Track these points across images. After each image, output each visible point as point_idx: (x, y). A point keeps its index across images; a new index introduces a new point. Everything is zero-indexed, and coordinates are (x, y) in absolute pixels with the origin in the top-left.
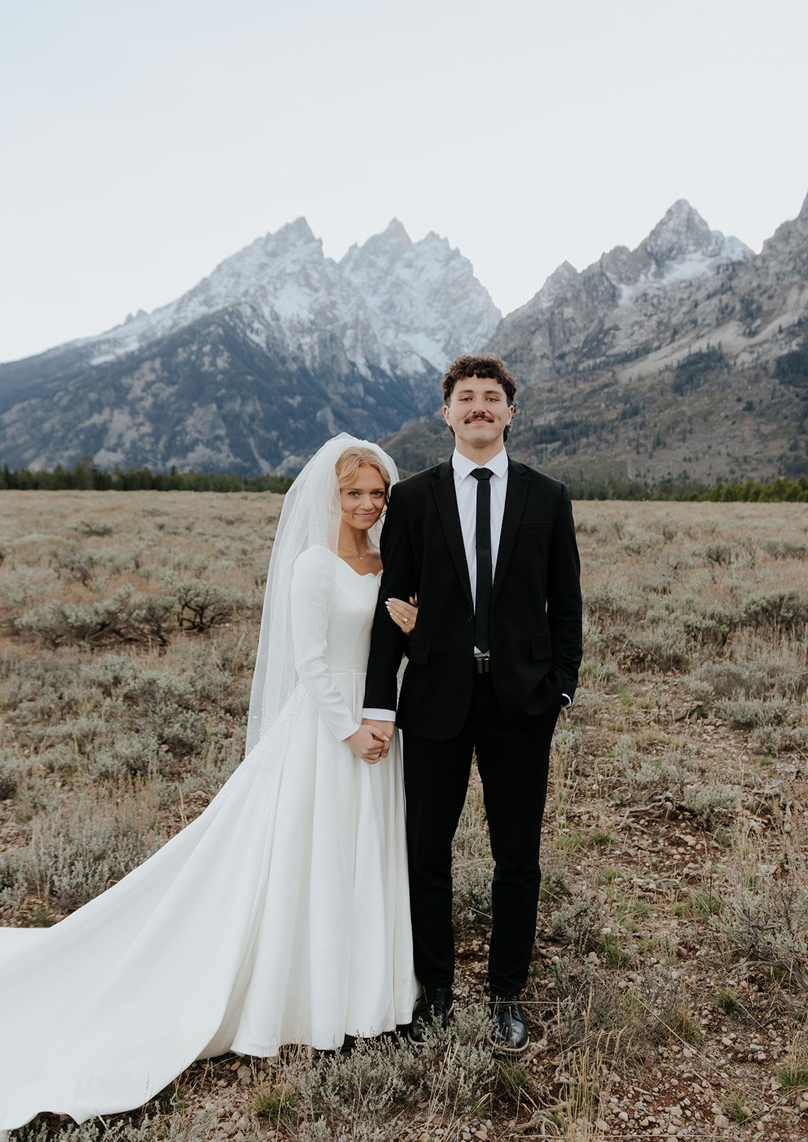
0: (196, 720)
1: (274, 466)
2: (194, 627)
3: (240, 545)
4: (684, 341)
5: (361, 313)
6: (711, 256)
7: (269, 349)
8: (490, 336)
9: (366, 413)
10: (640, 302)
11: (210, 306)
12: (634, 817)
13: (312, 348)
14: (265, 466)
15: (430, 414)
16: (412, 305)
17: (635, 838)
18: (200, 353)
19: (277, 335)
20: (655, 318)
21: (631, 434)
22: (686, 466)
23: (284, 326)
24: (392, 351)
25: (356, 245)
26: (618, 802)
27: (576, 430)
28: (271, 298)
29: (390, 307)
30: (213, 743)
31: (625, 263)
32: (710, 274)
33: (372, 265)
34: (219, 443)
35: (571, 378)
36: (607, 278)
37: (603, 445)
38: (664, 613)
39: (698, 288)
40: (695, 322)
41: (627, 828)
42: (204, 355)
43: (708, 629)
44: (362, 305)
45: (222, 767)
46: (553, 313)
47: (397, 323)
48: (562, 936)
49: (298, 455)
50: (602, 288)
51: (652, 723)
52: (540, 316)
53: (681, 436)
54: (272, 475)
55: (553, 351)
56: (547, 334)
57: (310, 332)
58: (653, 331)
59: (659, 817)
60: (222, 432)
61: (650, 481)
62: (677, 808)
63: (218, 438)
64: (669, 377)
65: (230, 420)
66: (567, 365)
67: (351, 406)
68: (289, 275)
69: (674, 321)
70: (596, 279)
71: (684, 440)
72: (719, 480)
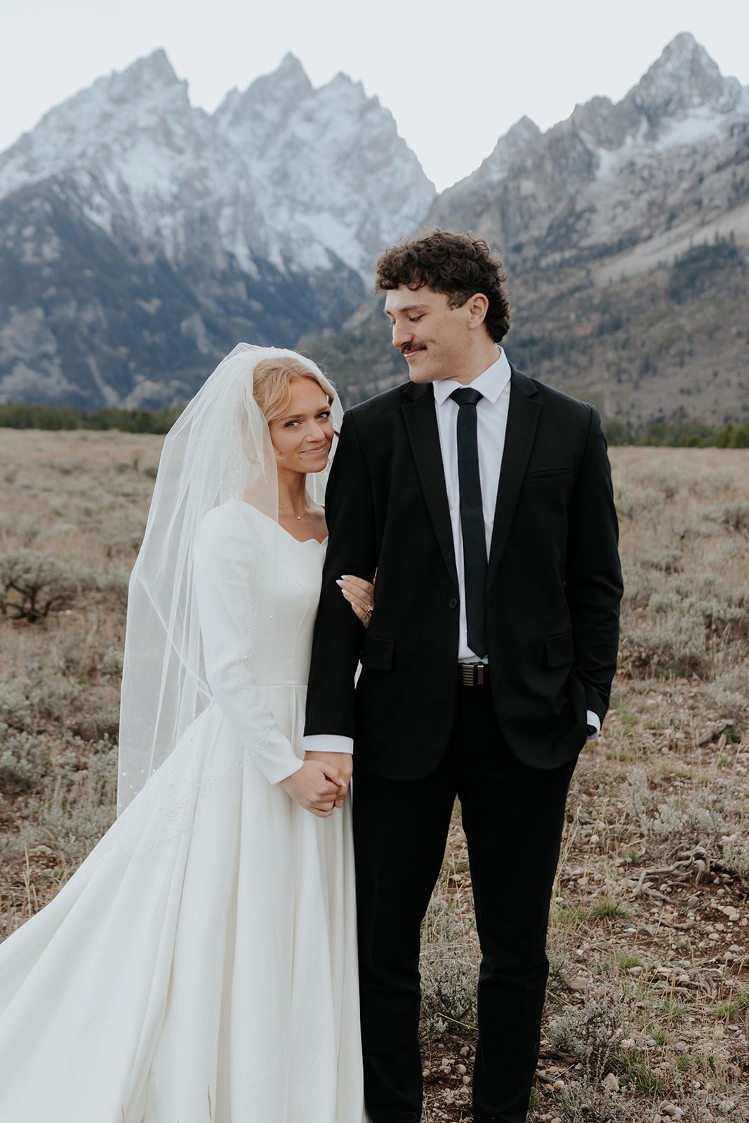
0: (34, 746)
1: (123, 395)
2: (23, 615)
3: (83, 503)
4: (684, 228)
5: (243, 186)
6: (722, 112)
7: (115, 233)
8: (420, 218)
9: (249, 323)
10: (626, 173)
11: (32, 172)
12: (652, 880)
13: (174, 232)
14: (110, 396)
15: (336, 326)
16: (312, 174)
17: (654, 910)
18: (19, 239)
19: (126, 214)
20: (645, 197)
21: (611, 355)
22: (683, 400)
23: (136, 201)
24: (285, 239)
25: (235, 91)
26: (629, 860)
27: (536, 350)
28: (118, 163)
29: (282, 177)
30: (59, 777)
31: (605, 120)
32: (721, 136)
33: (257, 117)
34: (46, 364)
35: (530, 277)
36: (582, 142)
37: (572, 371)
38: (674, 598)
39: (705, 156)
40: (698, 203)
41: (643, 897)
42: (24, 240)
43: (735, 621)
44: (243, 173)
45: (75, 813)
46: (506, 189)
47: (293, 200)
48: (566, 1051)
49: (155, 380)
50: (573, 154)
51: (665, 750)
52: (489, 192)
53: (677, 360)
54: (120, 407)
55: (506, 241)
56: (498, 217)
57: (172, 210)
58: (642, 215)
59: (687, 880)
60: (50, 348)
61: (634, 421)
62: (712, 869)
63: (45, 356)
64: (662, 279)
65: (63, 332)
66: (525, 260)
67: (229, 313)
68: (145, 130)
69: (672, 200)
70: (566, 143)
71: (681, 364)
72: (727, 419)
